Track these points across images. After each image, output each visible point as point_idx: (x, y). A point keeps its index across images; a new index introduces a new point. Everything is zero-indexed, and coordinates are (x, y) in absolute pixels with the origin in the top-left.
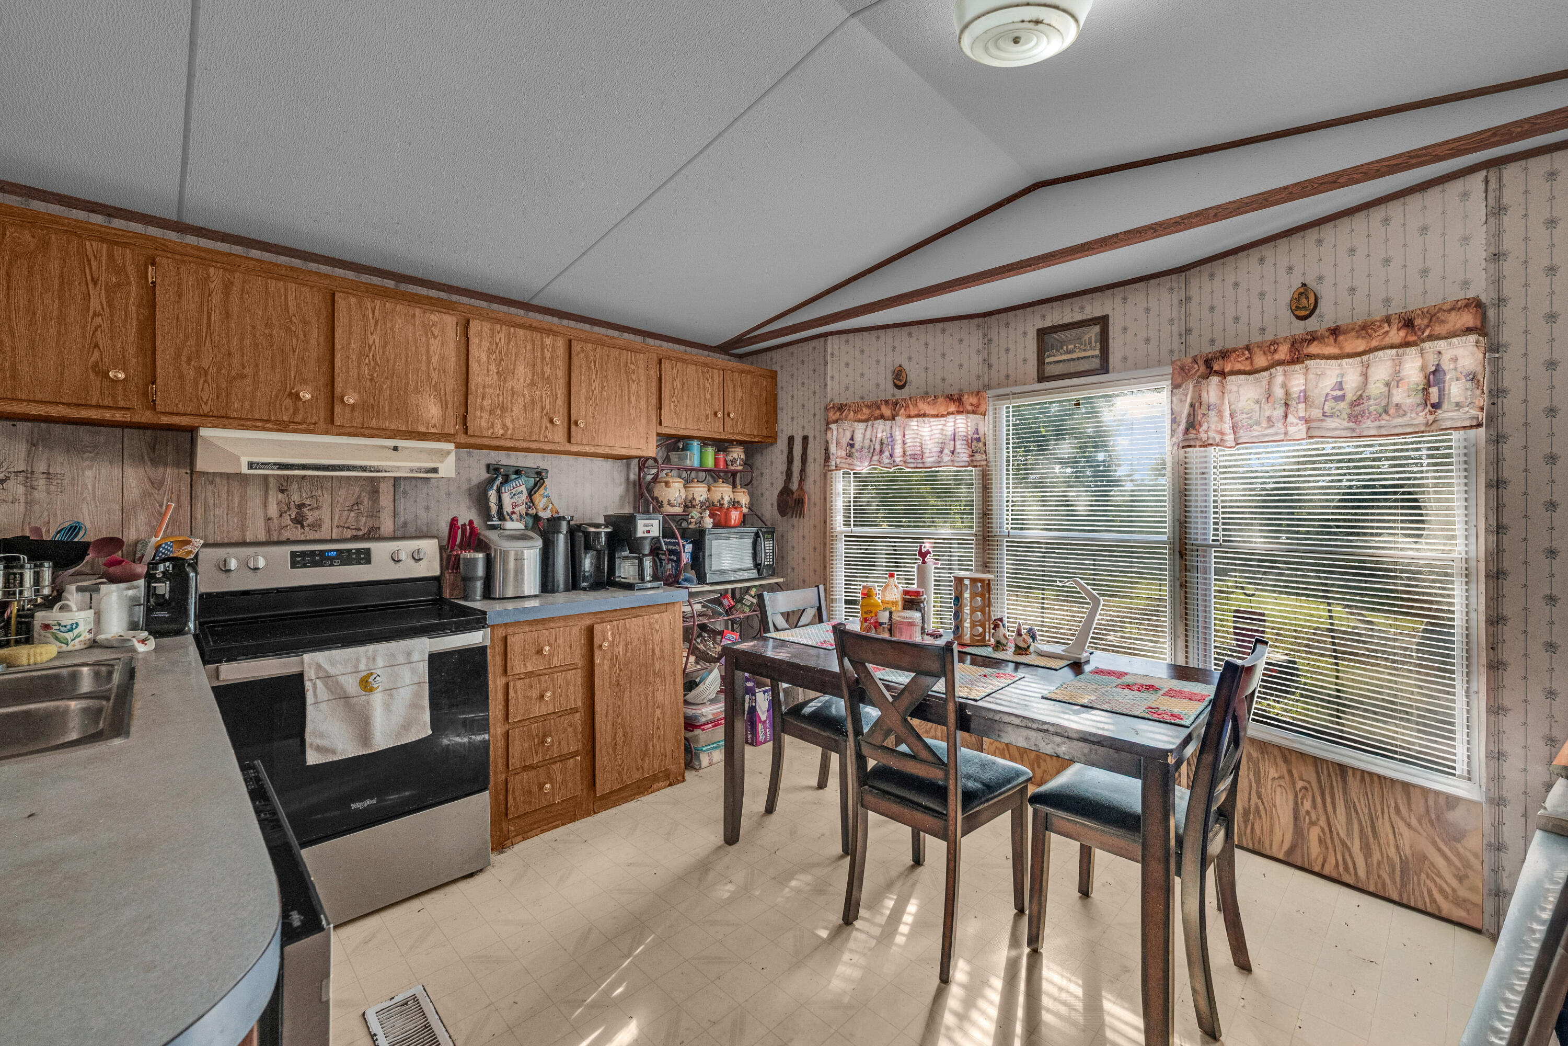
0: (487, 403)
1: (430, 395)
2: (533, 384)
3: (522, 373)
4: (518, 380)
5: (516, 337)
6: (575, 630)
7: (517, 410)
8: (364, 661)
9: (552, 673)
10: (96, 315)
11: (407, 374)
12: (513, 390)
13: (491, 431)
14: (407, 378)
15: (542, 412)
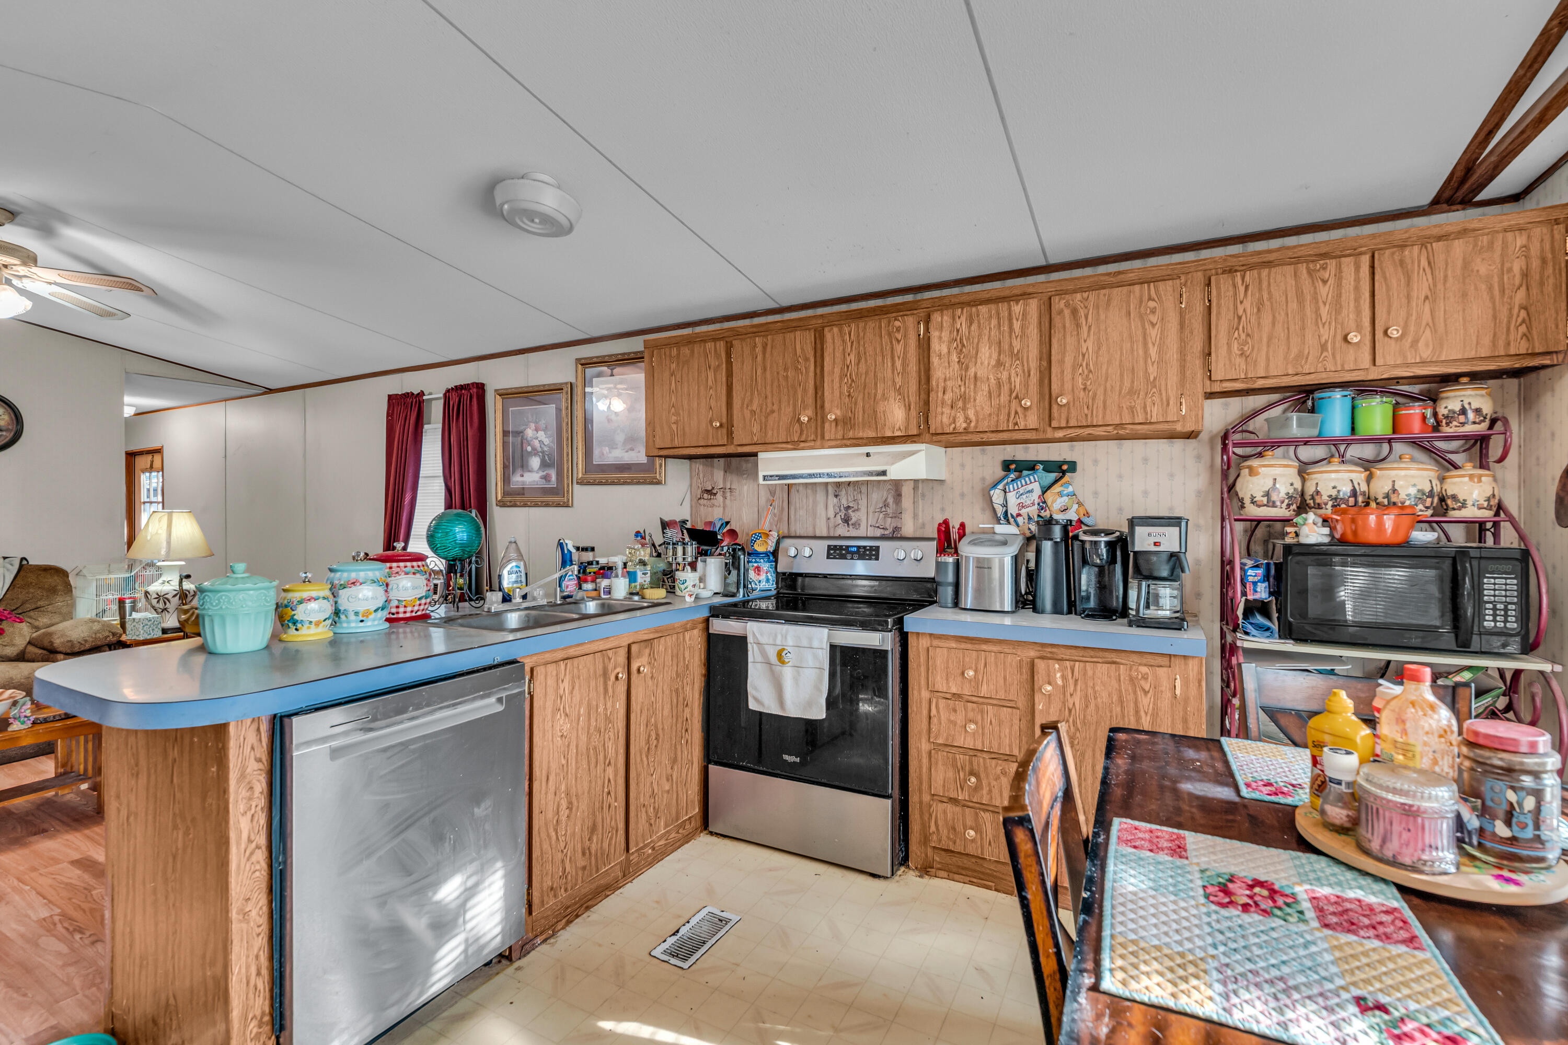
0: (948, 396)
1: (895, 399)
2: (999, 364)
3: (987, 354)
4: (982, 364)
5: (978, 316)
6: (1012, 660)
7: (981, 397)
8: (779, 637)
9: (983, 704)
10: (711, 388)
11: (876, 384)
12: (976, 377)
13: (953, 426)
14: (876, 388)
15: (1010, 396)
